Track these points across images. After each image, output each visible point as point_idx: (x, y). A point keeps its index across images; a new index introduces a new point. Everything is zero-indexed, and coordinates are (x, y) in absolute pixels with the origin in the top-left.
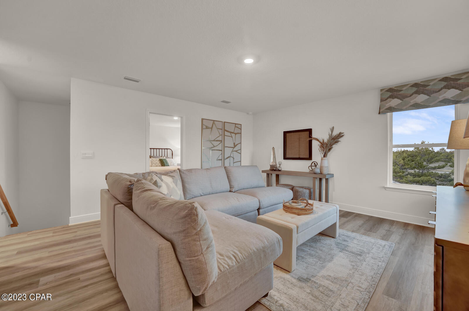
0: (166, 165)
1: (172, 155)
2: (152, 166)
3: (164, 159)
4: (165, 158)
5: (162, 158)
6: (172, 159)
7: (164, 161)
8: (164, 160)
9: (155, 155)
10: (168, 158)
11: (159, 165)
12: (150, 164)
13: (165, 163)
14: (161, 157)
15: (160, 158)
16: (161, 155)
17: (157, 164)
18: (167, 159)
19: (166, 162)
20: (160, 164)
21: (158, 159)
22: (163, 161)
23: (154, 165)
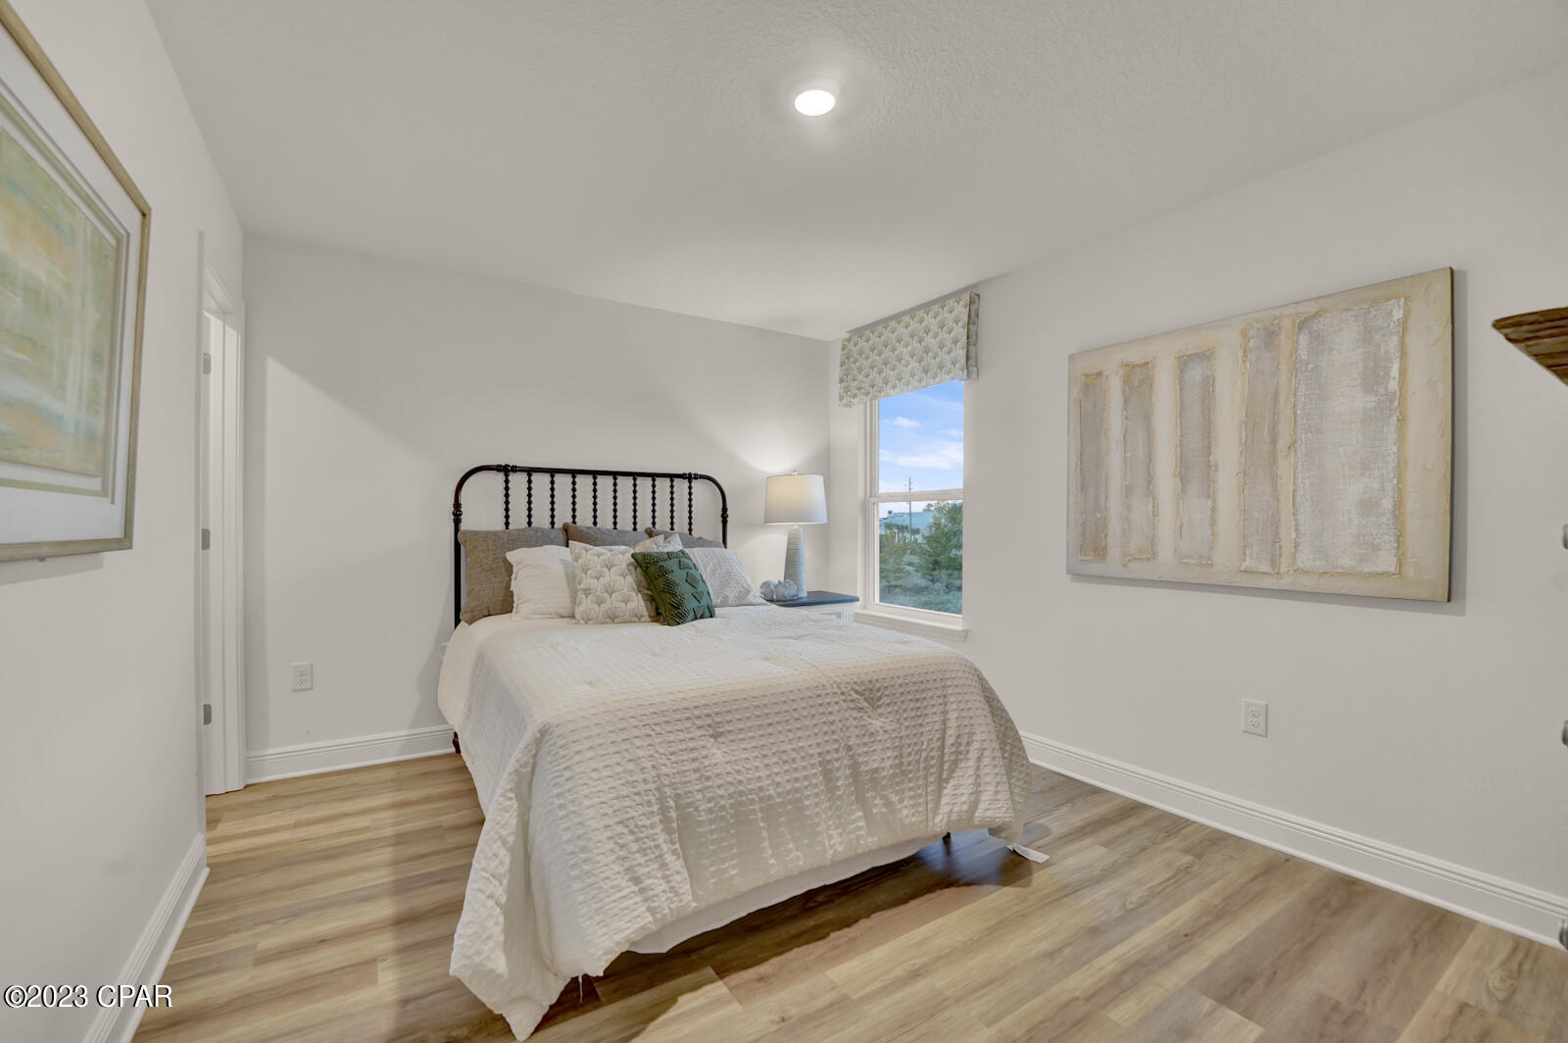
0: (690, 604)
1: (725, 522)
2: (578, 611)
3: (670, 555)
4: (675, 545)
5: (654, 549)
6: (723, 549)
7: (678, 576)
8: (672, 565)
9: (604, 520)
10: (701, 542)
11: (631, 605)
12: (560, 598)
13: (684, 590)
14: (650, 534)
15: (639, 549)
16: (644, 521)
17: (612, 603)
18: (696, 554)
19: (693, 581)
20: (638, 603)
21: (622, 555)
22: (664, 572)
23: (586, 605)
